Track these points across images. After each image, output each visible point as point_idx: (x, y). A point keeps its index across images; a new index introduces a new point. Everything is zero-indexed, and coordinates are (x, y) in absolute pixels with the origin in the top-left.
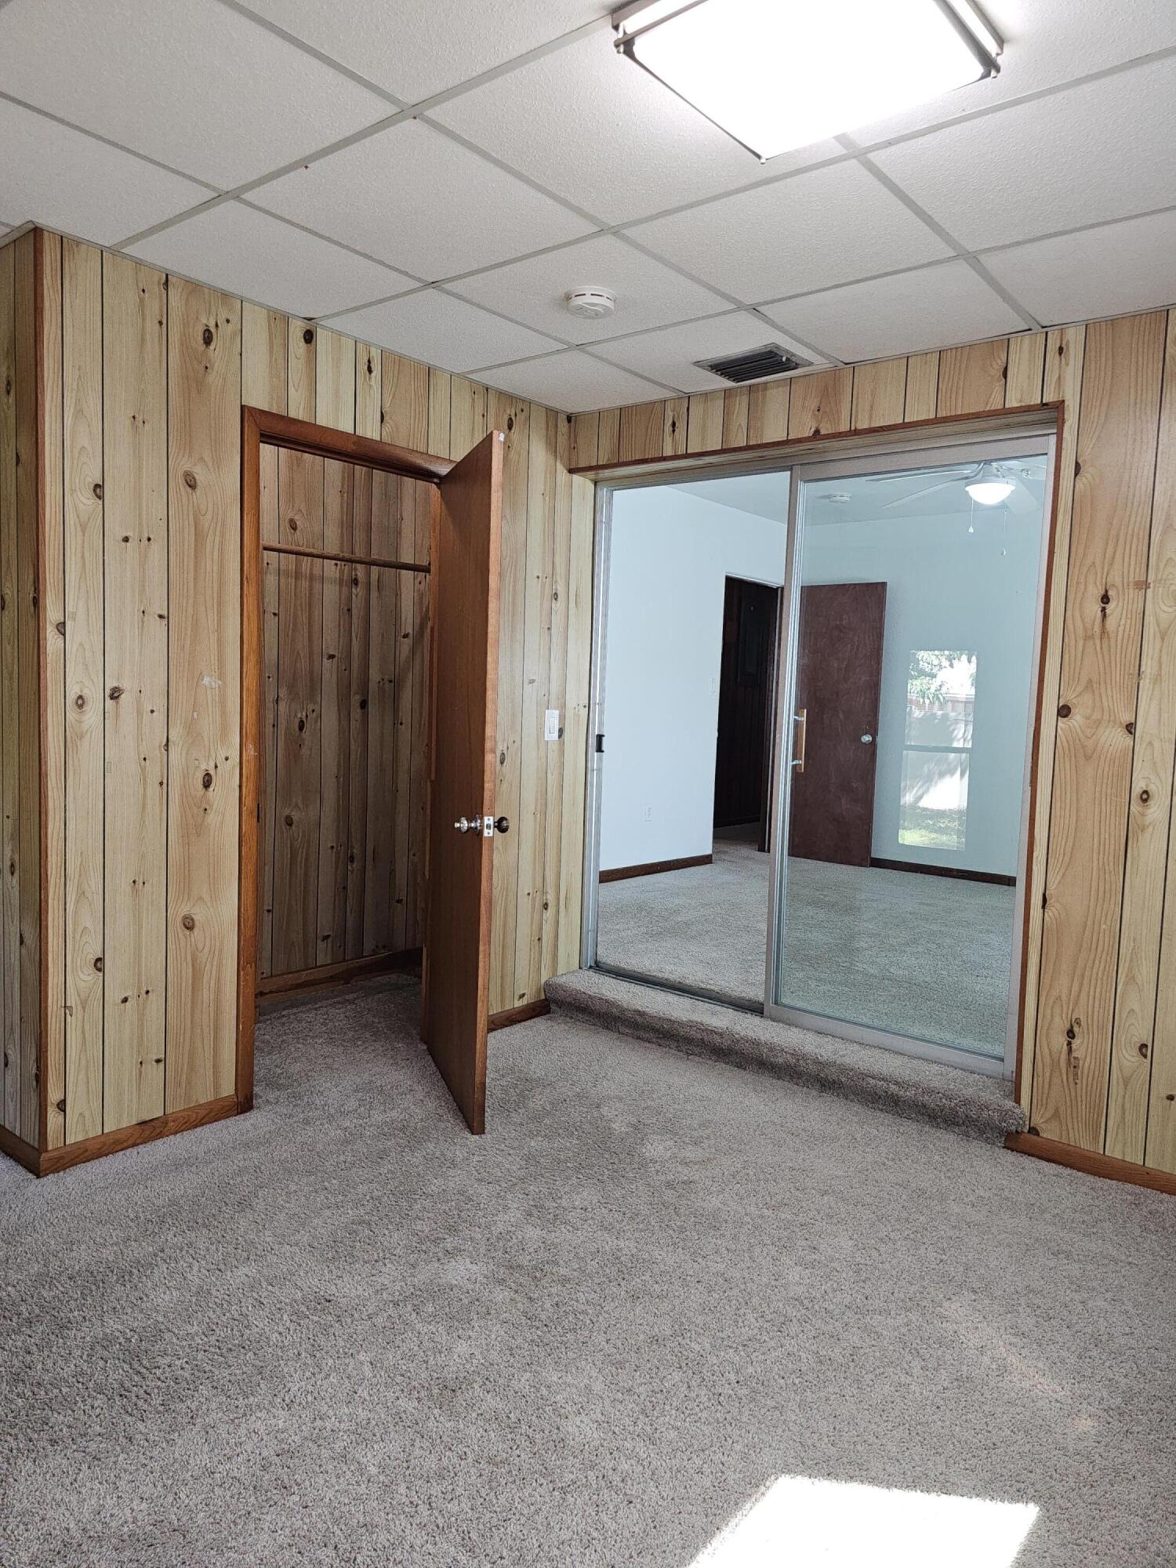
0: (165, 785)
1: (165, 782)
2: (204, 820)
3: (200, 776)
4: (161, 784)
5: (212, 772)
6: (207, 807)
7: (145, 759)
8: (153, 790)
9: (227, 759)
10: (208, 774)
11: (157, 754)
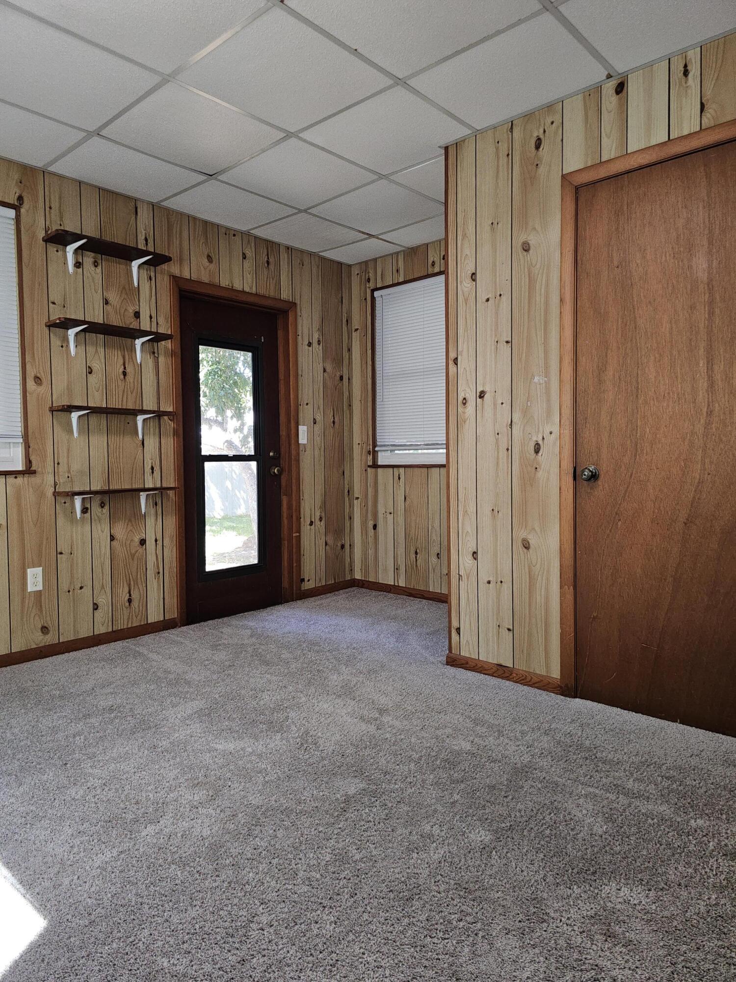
0: (510, 451)
1: (510, 448)
2: (535, 476)
3: (532, 444)
4: (508, 450)
5: (540, 442)
6: (537, 466)
7: (498, 434)
8: (503, 453)
9: (551, 433)
10: (538, 444)
11: (505, 430)
